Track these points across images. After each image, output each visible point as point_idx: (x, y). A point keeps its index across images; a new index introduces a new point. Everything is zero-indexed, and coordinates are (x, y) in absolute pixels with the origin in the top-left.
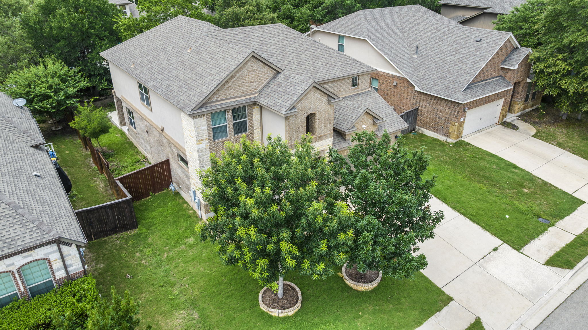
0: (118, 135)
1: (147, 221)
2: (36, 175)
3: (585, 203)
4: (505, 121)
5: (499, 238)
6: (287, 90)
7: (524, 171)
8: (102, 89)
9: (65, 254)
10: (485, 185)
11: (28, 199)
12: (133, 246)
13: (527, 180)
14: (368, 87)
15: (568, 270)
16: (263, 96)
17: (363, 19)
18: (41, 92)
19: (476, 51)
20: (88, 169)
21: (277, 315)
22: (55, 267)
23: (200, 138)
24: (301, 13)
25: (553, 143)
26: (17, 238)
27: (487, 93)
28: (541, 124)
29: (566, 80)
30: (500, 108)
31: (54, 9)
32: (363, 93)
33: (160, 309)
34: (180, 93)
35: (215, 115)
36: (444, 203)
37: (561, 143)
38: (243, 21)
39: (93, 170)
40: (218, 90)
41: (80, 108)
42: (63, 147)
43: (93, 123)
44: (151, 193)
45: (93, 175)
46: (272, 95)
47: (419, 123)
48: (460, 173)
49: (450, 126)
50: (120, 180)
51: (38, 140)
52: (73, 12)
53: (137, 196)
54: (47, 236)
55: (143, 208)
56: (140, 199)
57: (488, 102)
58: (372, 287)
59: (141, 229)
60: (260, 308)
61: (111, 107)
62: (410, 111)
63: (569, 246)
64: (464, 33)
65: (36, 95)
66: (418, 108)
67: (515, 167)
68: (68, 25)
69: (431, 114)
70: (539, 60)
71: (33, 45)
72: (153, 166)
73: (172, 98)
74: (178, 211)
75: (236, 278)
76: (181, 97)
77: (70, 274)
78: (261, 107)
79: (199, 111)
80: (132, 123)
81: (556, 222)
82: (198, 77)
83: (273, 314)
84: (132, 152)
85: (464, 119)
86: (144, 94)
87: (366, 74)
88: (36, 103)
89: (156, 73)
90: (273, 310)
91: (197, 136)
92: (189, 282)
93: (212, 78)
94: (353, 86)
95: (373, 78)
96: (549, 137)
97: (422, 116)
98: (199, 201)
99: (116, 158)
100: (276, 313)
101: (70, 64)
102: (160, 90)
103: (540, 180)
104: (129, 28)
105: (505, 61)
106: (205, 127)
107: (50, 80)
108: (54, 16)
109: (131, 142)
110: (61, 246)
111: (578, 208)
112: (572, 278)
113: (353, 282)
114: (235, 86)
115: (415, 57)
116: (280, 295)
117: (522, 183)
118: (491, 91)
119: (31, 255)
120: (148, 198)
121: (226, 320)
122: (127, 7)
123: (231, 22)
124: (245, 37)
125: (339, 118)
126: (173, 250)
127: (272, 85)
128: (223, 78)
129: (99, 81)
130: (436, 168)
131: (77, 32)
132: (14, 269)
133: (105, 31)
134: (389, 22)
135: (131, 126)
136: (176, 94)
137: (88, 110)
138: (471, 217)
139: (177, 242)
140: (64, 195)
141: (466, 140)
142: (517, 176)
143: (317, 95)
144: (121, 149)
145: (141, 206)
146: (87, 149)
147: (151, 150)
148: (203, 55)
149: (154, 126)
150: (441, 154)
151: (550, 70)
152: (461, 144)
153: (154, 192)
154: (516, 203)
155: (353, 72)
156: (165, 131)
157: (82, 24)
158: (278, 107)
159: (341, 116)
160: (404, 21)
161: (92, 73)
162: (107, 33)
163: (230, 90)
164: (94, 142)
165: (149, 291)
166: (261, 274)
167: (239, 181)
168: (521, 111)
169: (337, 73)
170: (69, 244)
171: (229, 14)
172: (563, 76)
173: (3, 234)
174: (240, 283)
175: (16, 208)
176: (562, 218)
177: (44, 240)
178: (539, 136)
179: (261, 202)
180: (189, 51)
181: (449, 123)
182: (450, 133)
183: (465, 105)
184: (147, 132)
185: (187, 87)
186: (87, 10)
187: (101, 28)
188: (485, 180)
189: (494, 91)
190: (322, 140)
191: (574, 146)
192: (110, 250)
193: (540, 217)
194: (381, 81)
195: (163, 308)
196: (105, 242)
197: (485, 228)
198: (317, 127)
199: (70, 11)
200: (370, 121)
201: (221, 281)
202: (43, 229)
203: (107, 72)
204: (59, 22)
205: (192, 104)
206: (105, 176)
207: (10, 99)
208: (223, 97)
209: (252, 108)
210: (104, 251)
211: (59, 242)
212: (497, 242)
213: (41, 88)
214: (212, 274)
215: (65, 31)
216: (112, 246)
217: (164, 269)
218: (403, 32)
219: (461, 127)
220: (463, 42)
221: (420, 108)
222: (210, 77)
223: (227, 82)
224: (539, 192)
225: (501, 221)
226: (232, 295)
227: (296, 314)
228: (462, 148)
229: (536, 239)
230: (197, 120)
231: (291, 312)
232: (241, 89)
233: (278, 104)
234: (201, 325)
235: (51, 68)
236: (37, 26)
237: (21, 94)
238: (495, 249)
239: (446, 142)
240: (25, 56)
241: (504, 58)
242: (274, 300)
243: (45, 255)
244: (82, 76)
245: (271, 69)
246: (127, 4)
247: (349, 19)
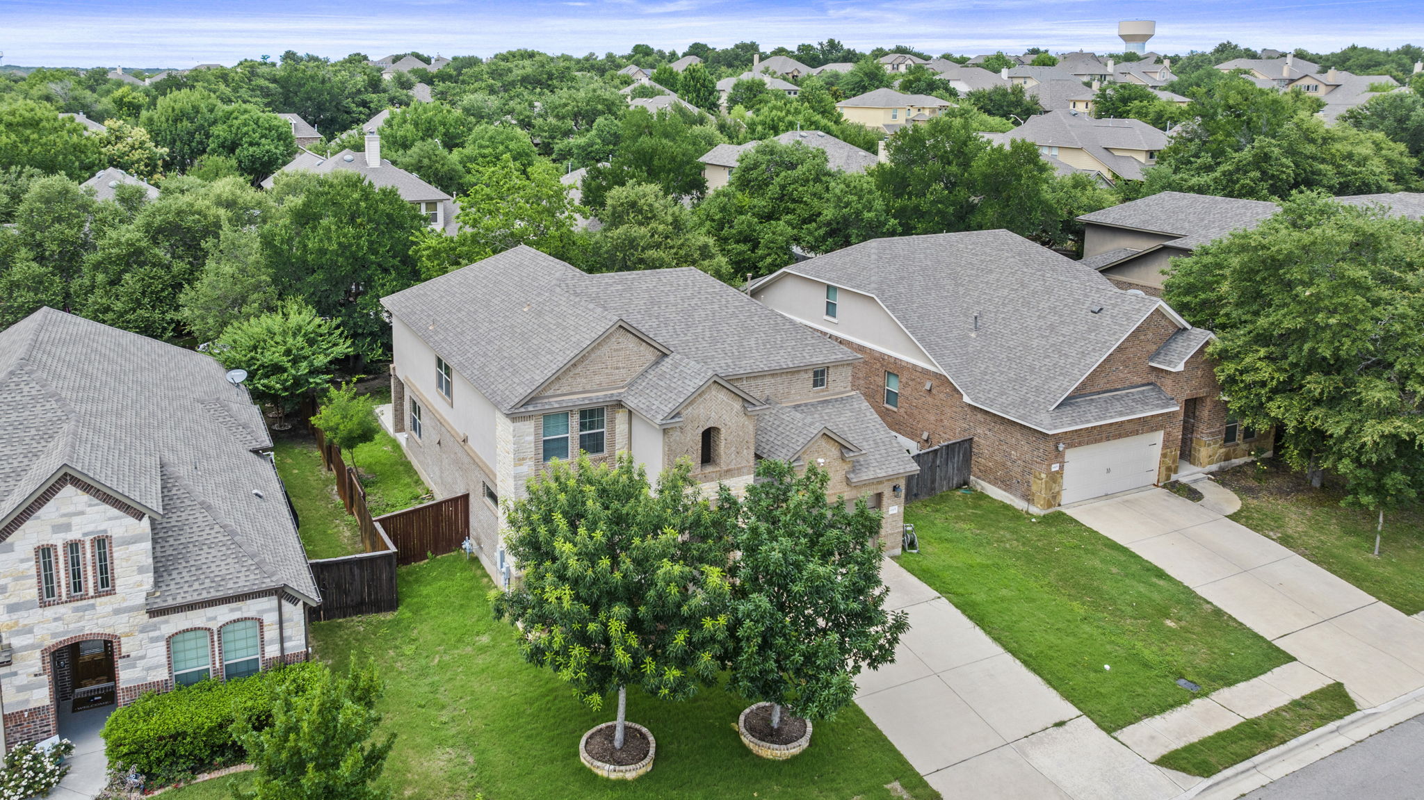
0: (388, 448)
1: (416, 600)
2: (257, 495)
3: (1295, 659)
4: (1177, 481)
5: (1075, 705)
6: (672, 385)
7: (1179, 584)
8: (372, 361)
9: (285, 616)
10: (1083, 604)
11: (248, 526)
12: (384, 637)
13: (1179, 602)
14: (849, 388)
15: (1199, 779)
16: (632, 393)
17: (874, 257)
18: (271, 360)
19: (1090, 331)
20: (328, 503)
21: (605, 774)
22: (267, 636)
23: (522, 456)
24: (774, 233)
25: (1271, 534)
26: (228, 577)
27: (1111, 417)
28: (1259, 492)
29: (1279, 400)
30: (1157, 451)
31: (317, 217)
32: (836, 400)
33: (414, 740)
34: (498, 378)
35: (551, 418)
36: (977, 628)
37: (1289, 537)
38: (642, 251)
39: (336, 507)
40: (558, 379)
41: (333, 392)
42: (289, 461)
43: (351, 420)
44: (429, 554)
45: (334, 515)
46: (648, 391)
47: (975, 469)
48: (1036, 577)
49: (1031, 478)
50: (382, 521)
51: (263, 441)
52: (347, 223)
53: (406, 555)
54: (268, 580)
55: (411, 579)
56: (408, 563)
57: (1120, 436)
58: (786, 752)
59: (403, 612)
60: (580, 761)
61: (382, 394)
62: (954, 444)
63: (1220, 736)
64: (1071, 294)
65: (262, 366)
66: (972, 439)
67: (1161, 574)
68: (335, 247)
69: (997, 452)
70: (1224, 356)
71: (271, 277)
72: (440, 504)
73: (485, 386)
74: (472, 588)
75: (549, 709)
76: (500, 386)
77: (286, 653)
78: (630, 412)
79: (522, 410)
80: (416, 427)
81: (1215, 690)
82: (530, 355)
83: (599, 772)
84: (408, 480)
85: (1062, 468)
86: (444, 375)
87: (843, 365)
88: (260, 379)
89: (468, 342)
90: (599, 764)
91: (516, 452)
92: (468, 706)
93: (551, 358)
94: (815, 385)
95: (889, 373)
96: (1268, 522)
97: (980, 455)
98: (508, 569)
99: (379, 488)
100: (605, 770)
101: (323, 311)
102: (469, 372)
103: (1209, 606)
104: (436, 254)
105: (1158, 353)
106: (531, 438)
107: (290, 340)
108: (314, 229)
109: (409, 463)
110: (283, 602)
111: (1276, 670)
112: (1203, 794)
113: (753, 739)
114: (588, 373)
115: (973, 335)
116: (617, 744)
117: (1167, 608)
118: (1121, 414)
119: (240, 609)
120: (422, 563)
121: (518, 772)
122: (440, 207)
123: (620, 252)
124: (624, 290)
125: (776, 442)
126: (451, 652)
127: (651, 375)
128: (568, 358)
129: (369, 345)
130: (989, 562)
131: (347, 258)
132: (214, 626)
133: (394, 257)
134: (929, 263)
135: (413, 433)
136: (492, 380)
137: (346, 397)
138: (1027, 658)
139: (460, 640)
140: (293, 530)
141: (1069, 512)
142: (1160, 592)
143: (722, 396)
144: (389, 473)
145: (409, 574)
146: (329, 469)
147: (441, 477)
148: (546, 318)
149: (453, 432)
150: (1008, 535)
151: (1248, 378)
152: (1058, 520)
153: (435, 553)
154: (1139, 645)
155: (814, 360)
156: (470, 442)
157: (358, 245)
158: (652, 412)
159: (779, 438)
160: (963, 263)
161: (360, 331)
162: (396, 262)
163: (579, 380)
164: (345, 455)
165: (401, 711)
166: (576, 673)
167: (558, 517)
168: (1217, 462)
169: (782, 360)
170: (293, 600)
171: (619, 238)
172: (1275, 391)
173: (212, 569)
174: (554, 717)
175: (232, 533)
176: (1230, 683)
177: (264, 586)
178: (1245, 517)
179: (586, 554)
180: (525, 310)
181: (1030, 473)
182: (1033, 494)
183: (1057, 438)
184: (439, 443)
185: (511, 370)
186: (370, 221)
187: (388, 251)
188: (1086, 594)
189: (1128, 414)
190: (733, 476)
191: (1318, 544)
192: (347, 640)
193: (1182, 677)
194: (904, 380)
195: (418, 740)
196: (340, 626)
197: (1049, 683)
198: (722, 453)
199: (341, 222)
200: (834, 452)
201: (522, 709)
202: (265, 569)
203: (387, 329)
204: (321, 241)
205: (513, 398)
206: (355, 519)
207: (223, 370)
208: (565, 389)
209: (614, 412)
210: (338, 640)
211: (282, 593)
212: (1068, 710)
213: (274, 353)
214: (509, 697)
215: (328, 257)
216: (351, 634)
217: (429, 680)
218: (957, 285)
219: (1055, 482)
220: (1067, 311)
221: (976, 439)
222: (548, 356)
223: (574, 365)
224: (1197, 629)
225: (1092, 675)
226: (537, 735)
227: (640, 779)
228: (1055, 527)
229: (1157, 716)
230: (519, 424)
231: (631, 773)
232: (597, 379)
233: (654, 407)
234: (475, 775)
235: (294, 319)
236: (285, 247)
237: (240, 362)
238: (1060, 724)
239: (1027, 513)
240: (256, 296)
241: (1155, 347)
242: (605, 750)
243: (259, 612)
244: (341, 335)
245: (652, 349)
246: (441, 201)
247: (849, 255)
